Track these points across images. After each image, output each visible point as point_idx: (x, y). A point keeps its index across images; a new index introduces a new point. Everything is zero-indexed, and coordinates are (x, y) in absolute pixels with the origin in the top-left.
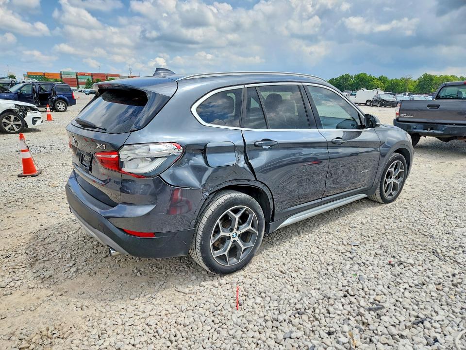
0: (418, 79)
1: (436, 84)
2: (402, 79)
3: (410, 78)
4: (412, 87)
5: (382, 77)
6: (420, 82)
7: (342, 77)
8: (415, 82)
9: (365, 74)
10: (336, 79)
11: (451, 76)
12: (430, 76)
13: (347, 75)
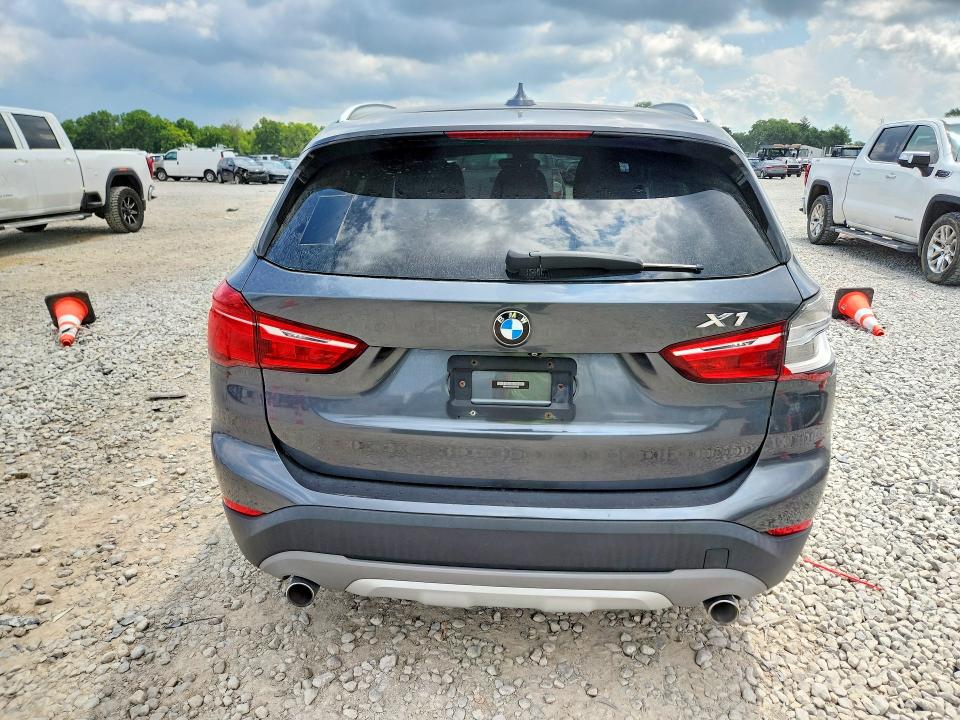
0: (254, 129)
1: (286, 138)
2: (225, 127)
3: (238, 126)
4: (245, 143)
5: (182, 120)
6: (258, 134)
7: (93, 117)
8: (249, 133)
9: (144, 113)
10: (79, 122)
11: (308, 125)
12: (272, 123)
13: (104, 113)
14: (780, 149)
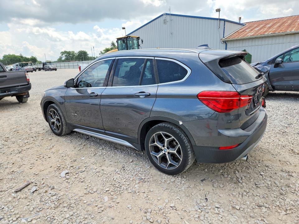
14: (25, 64)
